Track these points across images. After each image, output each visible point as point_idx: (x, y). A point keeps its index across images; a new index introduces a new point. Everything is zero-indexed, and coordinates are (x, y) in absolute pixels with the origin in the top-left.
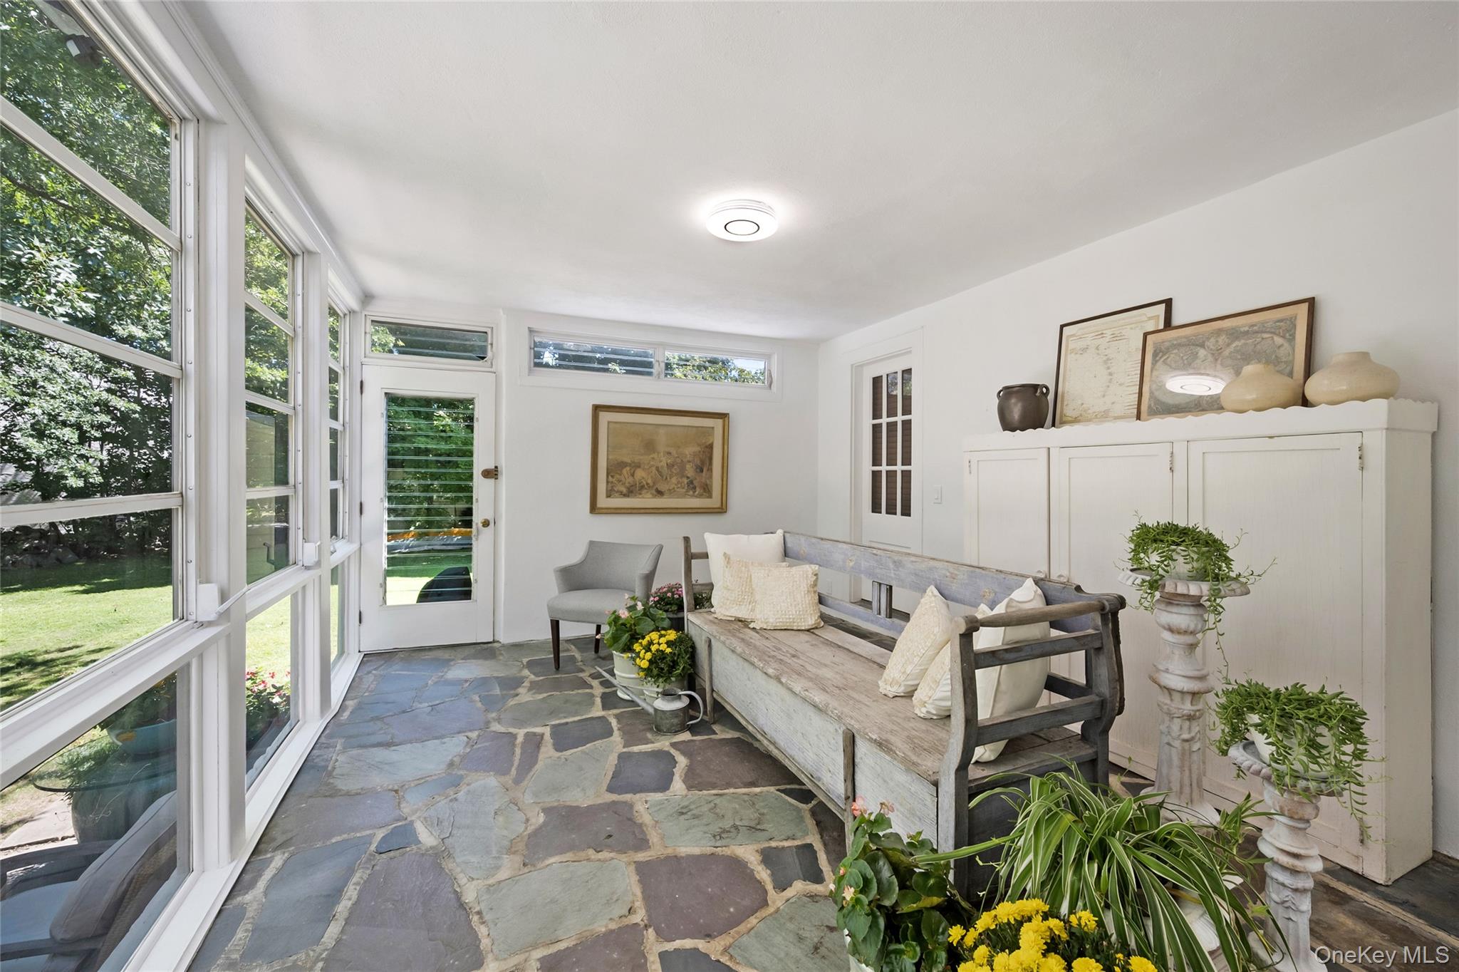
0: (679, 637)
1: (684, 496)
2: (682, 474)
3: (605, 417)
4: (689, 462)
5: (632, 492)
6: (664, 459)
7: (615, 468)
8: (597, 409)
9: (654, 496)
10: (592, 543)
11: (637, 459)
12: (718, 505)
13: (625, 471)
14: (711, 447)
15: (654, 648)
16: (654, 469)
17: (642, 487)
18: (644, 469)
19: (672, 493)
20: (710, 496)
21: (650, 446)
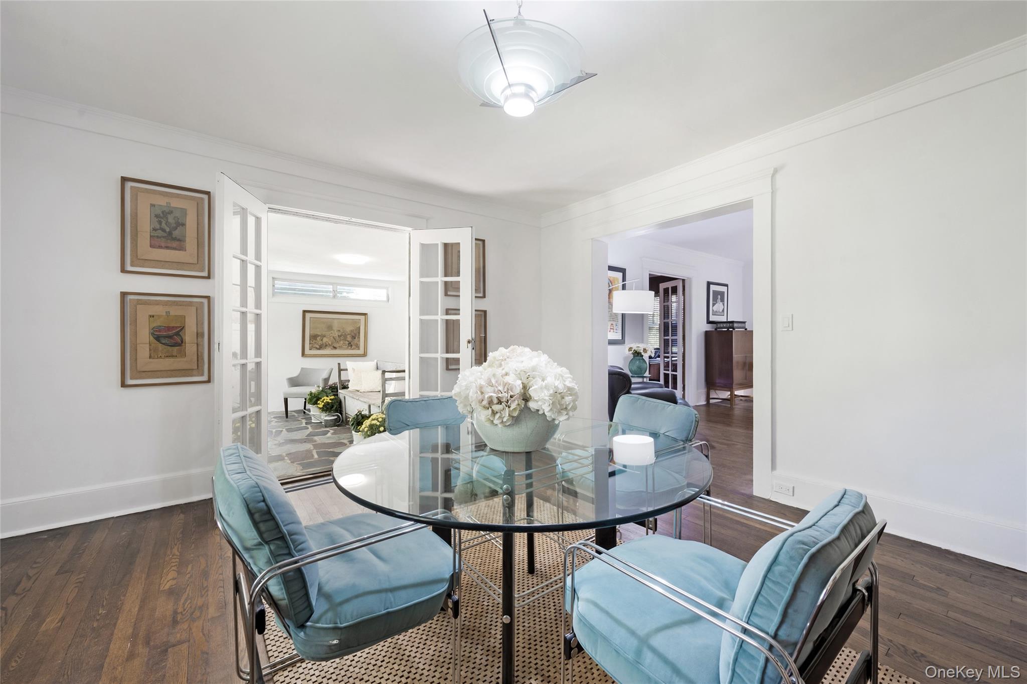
0: (335, 398)
1: (347, 349)
2: (345, 339)
3: (308, 315)
4: (349, 334)
5: (321, 347)
6: (337, 333)
7: (313, 337)
8: (305, 312)
9: (332, 349)
10: (302, 368)
11: (324, 333)
12: (363, 353)
13: (318, 339)
14: (359, 328)
15: (325, 401)
16: (332, 338)
17: (326, 345)
18: (327, 338)
19: (341, 347)
20: (359, 349)
21: (330, 328)
